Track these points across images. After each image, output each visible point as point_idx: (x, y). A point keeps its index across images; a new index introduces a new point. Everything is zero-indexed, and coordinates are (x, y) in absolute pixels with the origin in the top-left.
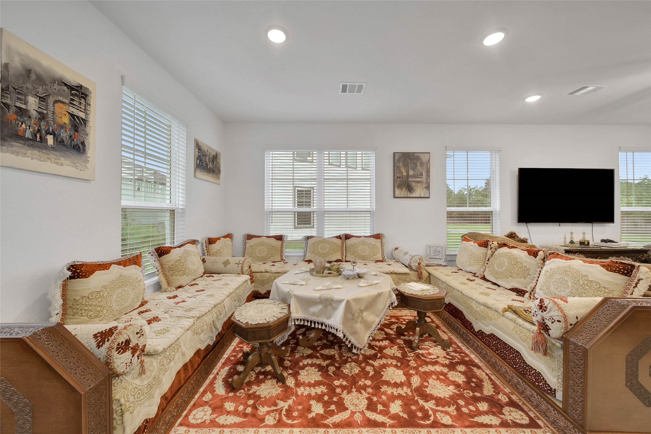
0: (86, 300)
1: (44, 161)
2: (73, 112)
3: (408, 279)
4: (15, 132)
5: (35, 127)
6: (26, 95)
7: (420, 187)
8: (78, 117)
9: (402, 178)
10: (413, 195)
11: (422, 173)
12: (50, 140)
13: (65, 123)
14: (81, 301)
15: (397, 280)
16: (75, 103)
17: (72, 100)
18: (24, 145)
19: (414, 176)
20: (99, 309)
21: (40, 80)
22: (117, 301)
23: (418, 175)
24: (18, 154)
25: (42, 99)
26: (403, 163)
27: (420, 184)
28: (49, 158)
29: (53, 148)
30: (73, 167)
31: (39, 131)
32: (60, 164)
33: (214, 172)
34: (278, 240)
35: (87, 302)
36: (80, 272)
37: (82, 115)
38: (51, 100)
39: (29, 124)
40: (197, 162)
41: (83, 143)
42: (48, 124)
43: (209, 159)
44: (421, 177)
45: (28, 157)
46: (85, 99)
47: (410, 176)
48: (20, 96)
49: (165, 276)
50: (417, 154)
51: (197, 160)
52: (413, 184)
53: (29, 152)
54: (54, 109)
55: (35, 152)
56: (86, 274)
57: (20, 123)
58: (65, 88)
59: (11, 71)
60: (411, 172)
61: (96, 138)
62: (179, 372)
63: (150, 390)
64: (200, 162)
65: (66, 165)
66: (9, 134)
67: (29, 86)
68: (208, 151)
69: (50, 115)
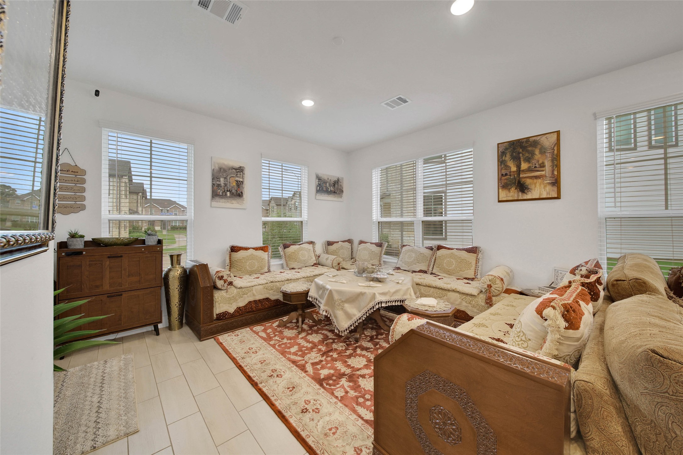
1: (226, 203)
2: (237, 180)
3: (474, 303)
5: (223, 190)
6: (220, 179)
7: (540, 184)
8: (239, 181)
9: (510, 175)
10: (529, 196)
11: (543, 163)
12: (228, 194)
13: (234, 185)
15: (459, 300)
16: (238, 175)
17: (237, 174)
18: (219, 198)
19: (529, 170)
20: (241, 267)
21: (225, 171)
22: (249, 266)
23: (535, 167)
24: (217, 202)
25: (225, 178)
26: (512, 155)
27: (539, 181)
28: (228, 202)
29: (229, 197)
30: (238, 204)
31: (224, 191)
33: (336, 193)
34: (378, 246)
35: (236, 263)
37: (241, 180)
38: (228, 178)
39: (221, 189)
40: (317, 189)
41: (242, 193)
42: (227, 188)
43: (330, 184)
44: (542, 169)
45: (221, 202)
46: (242, 172)
47: (523, 171)
48: (217, 179)
49: (286, 261)
50: (533, 138)
51: (317, 187)
52: (528, 181)
53: (221, 200)
54: (230, 181)
55: (223, 200)
56: (237, 251)
57: (218, 190)
58: (234, 170)
59: (215, 171)
60: (524, 166)
61: (247, 189)
62: (250, 302)
63: (230, 300)
64: (320, 188)
65: (235, 203)
66: (215, 195)
67: (221, 174)
68: (328, 179)
69: (228, 183)
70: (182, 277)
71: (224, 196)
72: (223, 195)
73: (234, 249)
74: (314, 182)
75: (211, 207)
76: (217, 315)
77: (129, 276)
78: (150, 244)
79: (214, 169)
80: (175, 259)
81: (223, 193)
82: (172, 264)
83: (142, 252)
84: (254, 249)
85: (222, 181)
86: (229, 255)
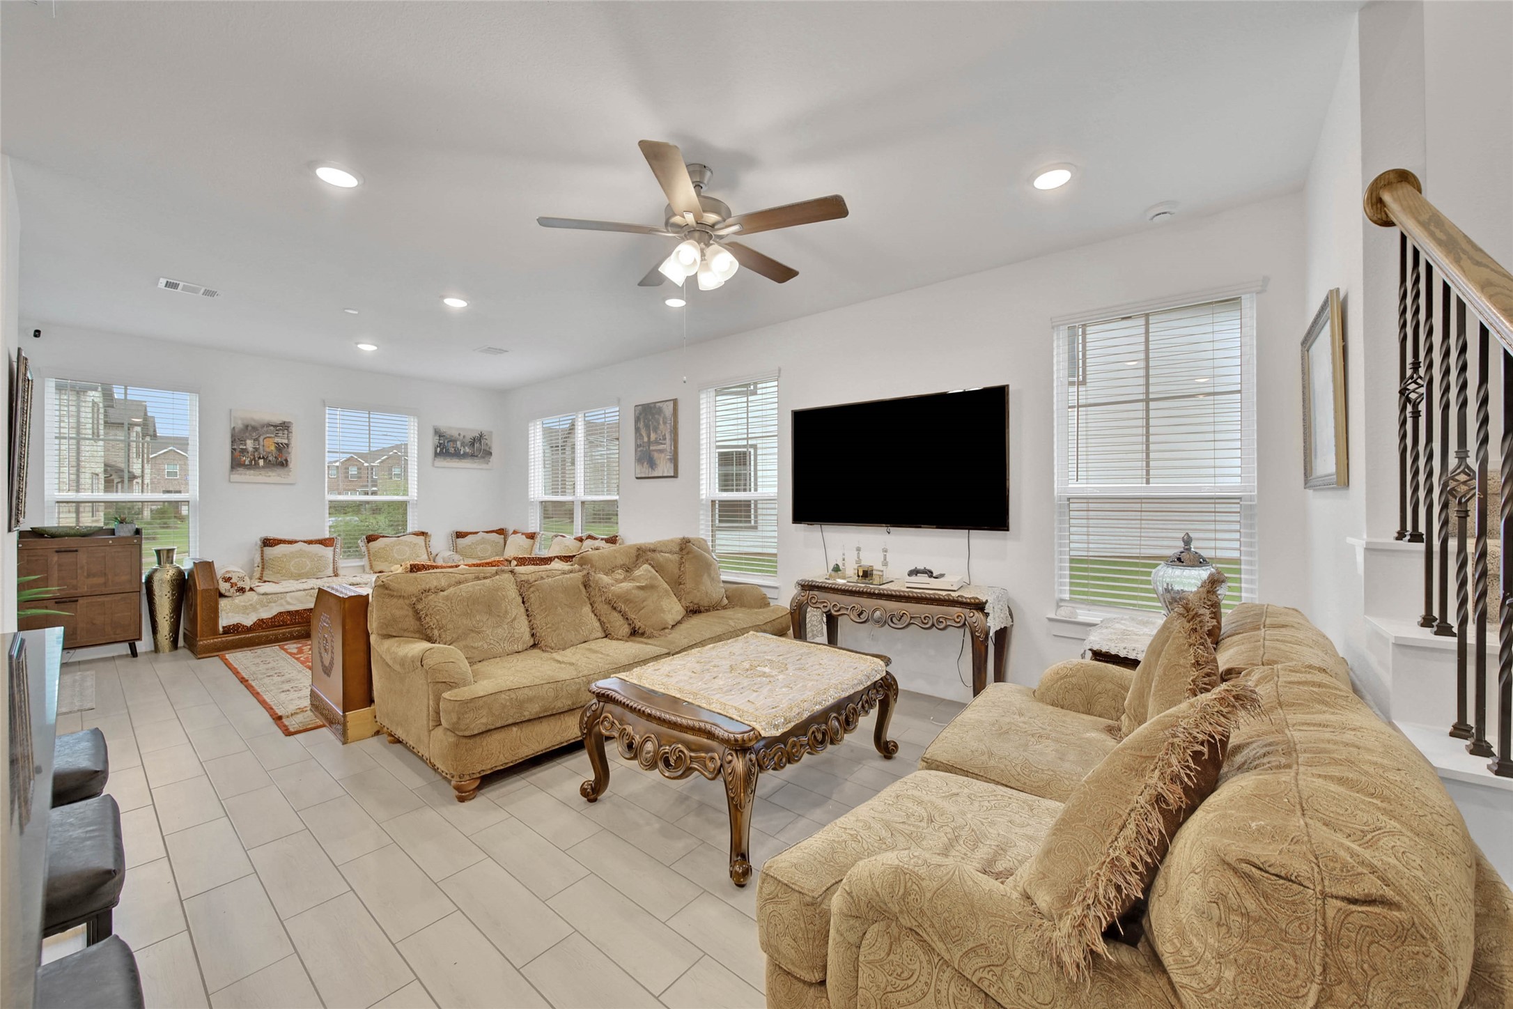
0: (272, 559)
1: (257, 476)
2: (278, 441)
4: (239, 463)
5: (251, 458)
6: (245, 441)
7: (664, 460)
8: (282, 444)
9: (643, 447)
10: (656, 473)
11: (664, 435)
12: (261, 462)
13: (273, 450)
14: (269, 559)
16: (279, 435)
17: (277, 433)
19: (657, 442)
20: (281, 568)
21: (255, 429)
22: (295, 567)
23: (660, 439)
24: (241, 474)
25: (256, 440)
26: (644, 422)
27: (662, 455)
28: (261, 474)
29: (263, 467)
30: (279, 476)
31: (254, 459)
32: (268, 476)
33: (477, 456)
37: (286, 441)
38: (261, 439)
39: (246, 456)
40: (436, 451)
41: (286, 461)
42: (260, 454)
43: (462, 443)
44: (663, 442)
45: (246, 475)
46: (287, 430)
47: (652, 443)
48: (241, 442)
49: (369, 560)
50: (659, 405)
51: (436, 449)
52: (656, 455)
53: (247, 472)
54: (264, 443)
55: (252, 471)
57: (241, 457)
58: (272, 428)
59: (237, 430)
60: (653, 436)
61: (296, 455)
62: (281, 613)
63: (245, 610)
64: (441, 450)
65: (273, 476)
66: (236, 464)
67: (247, 434)
68: (459, 435)
69: (261, 447)
70: (177, 580)
71: (253, 465)
72: (251, 464)
73: (268, 543)
74: (431, 442)
75: (230, 481)
76: (224, 627)
77: (88, 576)
78: (122, 534)
79: (234, 428)
80: (164, 556)
81: (251, 461)
82: (159, 563)
83: (110, 545)
84: (305, 542)
85: (250, 444)
86: (260, 552)
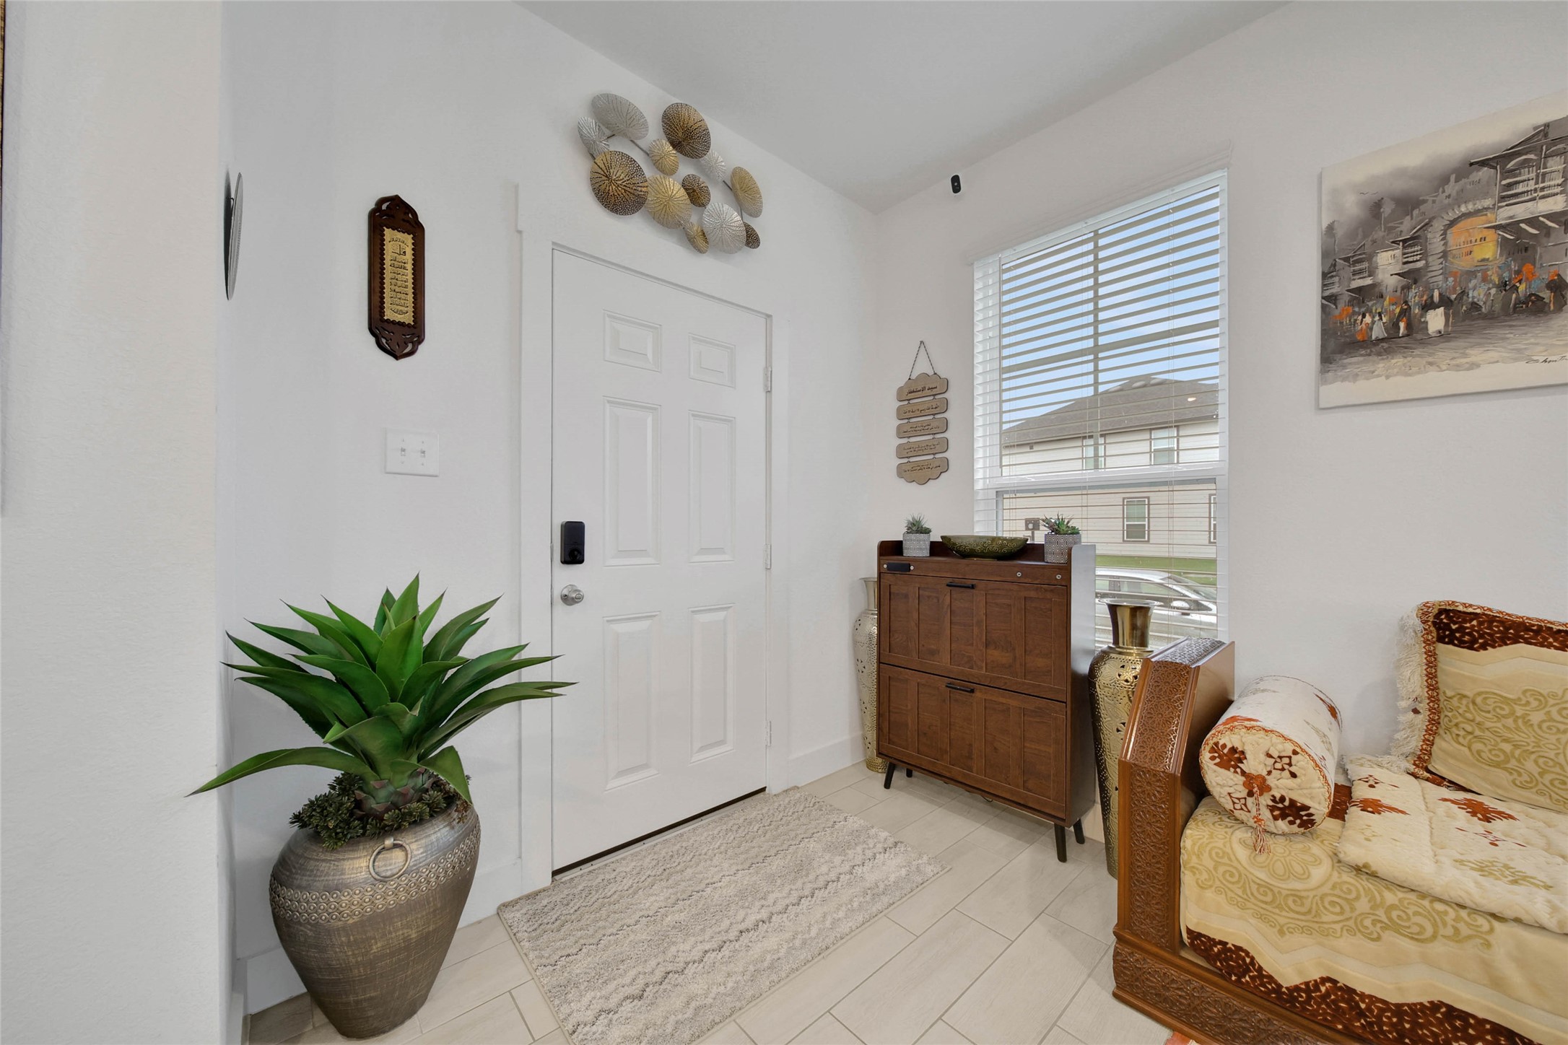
0: (1467, 706)
1: (1419, 373)
2: (1511, 217)
4: (1348, 340)
5: (1393, 310)
6: (1370, 257)
8: (1533, 220)
13: (1483, 260)
14: (1455, 702)
16: (1517, 191)
17: (1507, 187)
18: (1370, 355)
21: (1409, 201)
24: (1356, 376)
25: (1412, 242)
28: (1431, 364)
30: (1516, 360)
31: (1405, 312)
32: (1467, 366)
35: (1468, 711)
36: (1457, 630)
37: (1550, 205)
38: (1436, 231)
39: (1379, 310)
45: (1379, 376)
48: (1358, 267)
53: (1381, 365)
54: (1445, 244)
55: (1394, 361)
56: (1474, 641)
57: (1360, 317)
58: (1485, 172)
59: (1340, 232)
67: (1380, 233)
69: (1435, 264)
73: (1454, 627)
77: (988, 644)
79: (1330, 228)
82: (1116, 641)
83: (1017, 582)
85: (1388, 264)
86: (1423, 659)
